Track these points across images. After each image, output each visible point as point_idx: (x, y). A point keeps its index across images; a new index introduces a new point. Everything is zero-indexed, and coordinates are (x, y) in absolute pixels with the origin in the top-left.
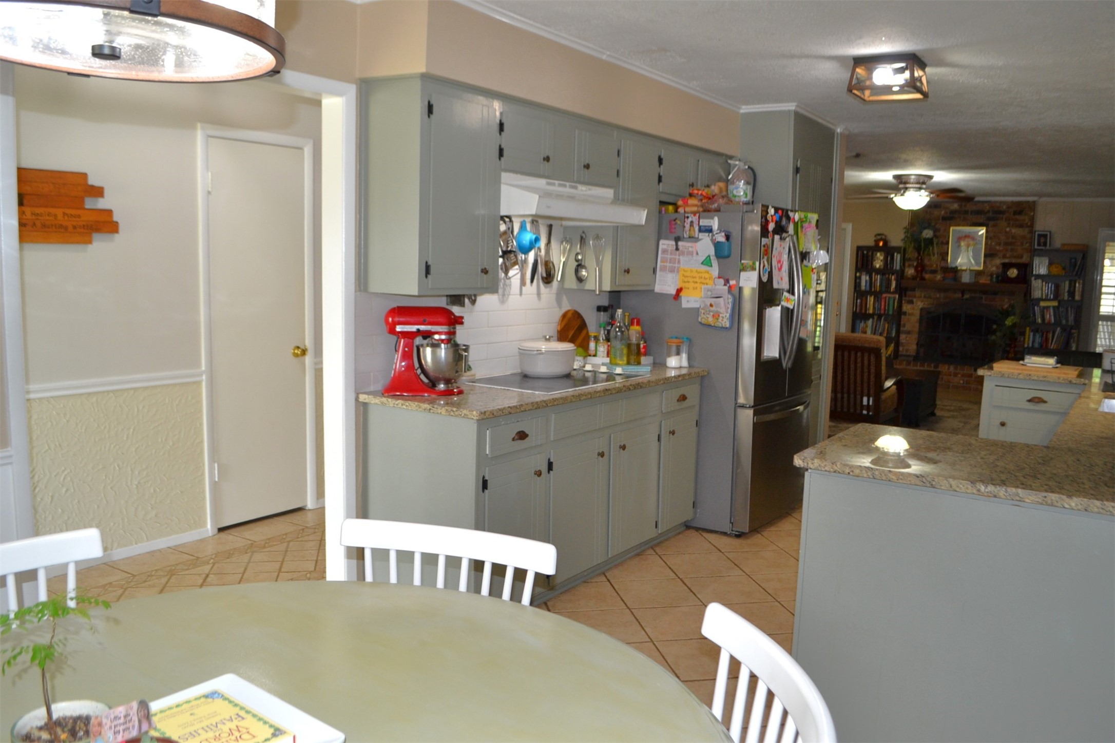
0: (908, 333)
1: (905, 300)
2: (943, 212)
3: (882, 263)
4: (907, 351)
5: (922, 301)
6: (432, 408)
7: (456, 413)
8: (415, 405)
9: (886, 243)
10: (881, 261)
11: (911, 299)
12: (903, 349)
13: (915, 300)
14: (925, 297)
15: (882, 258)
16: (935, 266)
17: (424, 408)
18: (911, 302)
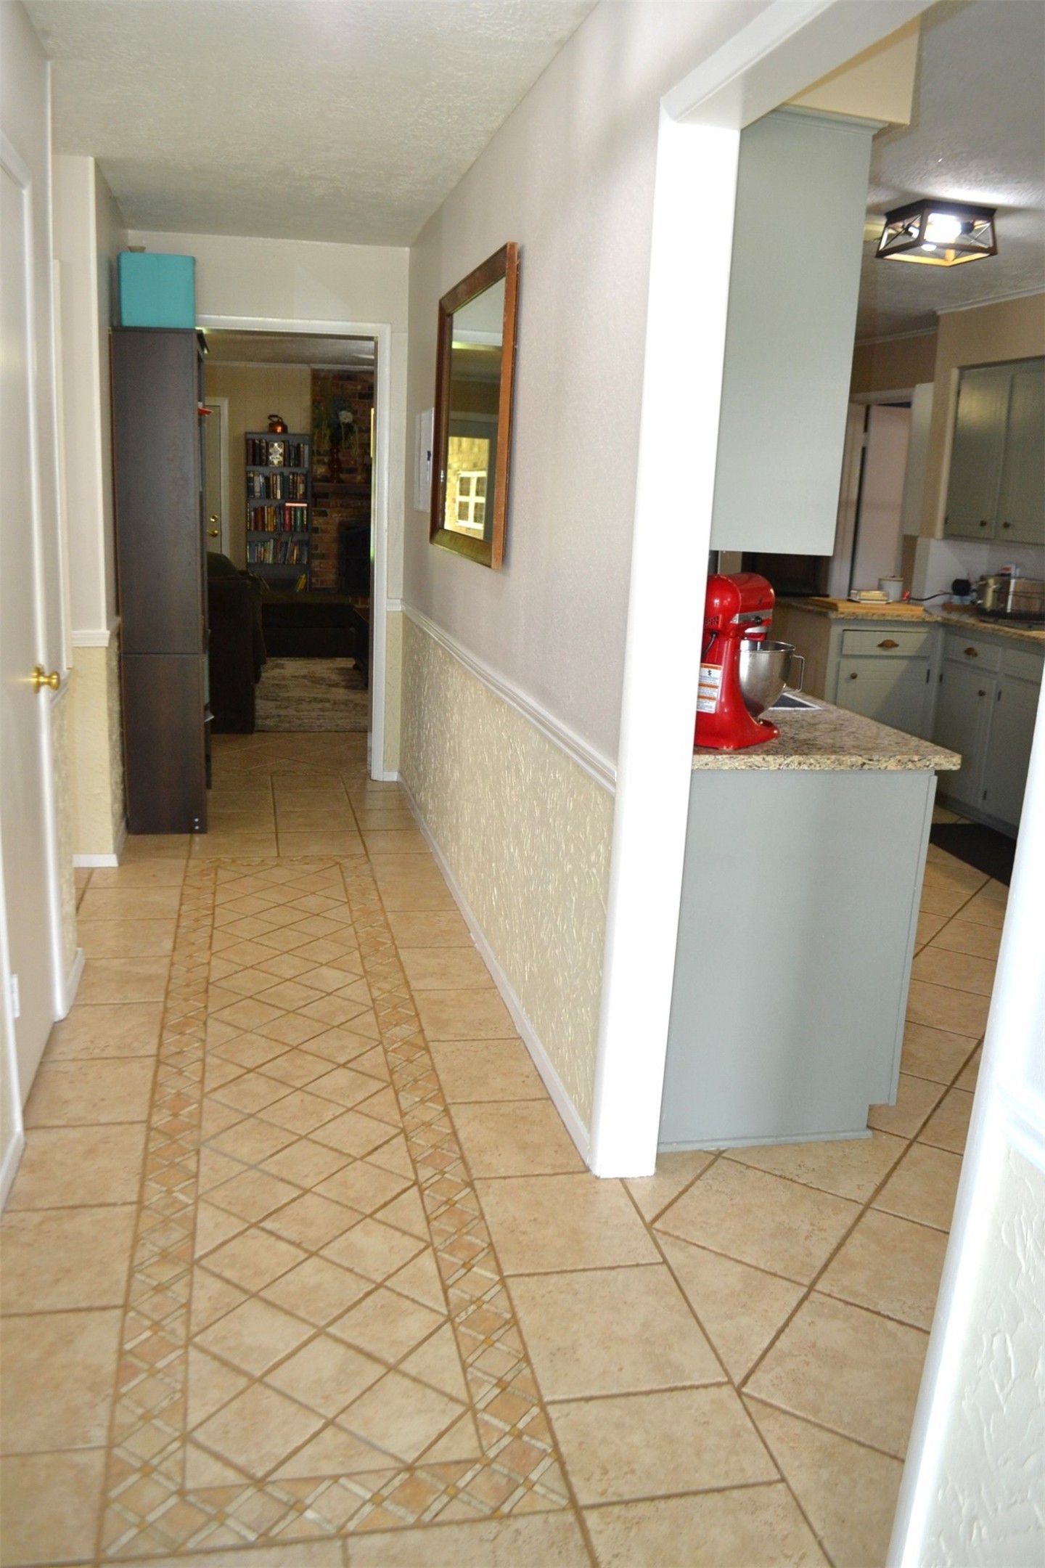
0: (323, 557)
1: (315, 512)
2: (359, 387)
3: (281, 459)
4: (322, 582)
5: (339, 512)
6: (867, 762)
7: (919, 764)
8: (829, 762)
9: (285, 429)
10: (281, 455)
11: (323, 509)
12: (317, 580)
13: (328, 510)
14: (342, 506)
15: (281, 451)
16: (352, 462)
17: (849, 764)
18: (324, 514)
